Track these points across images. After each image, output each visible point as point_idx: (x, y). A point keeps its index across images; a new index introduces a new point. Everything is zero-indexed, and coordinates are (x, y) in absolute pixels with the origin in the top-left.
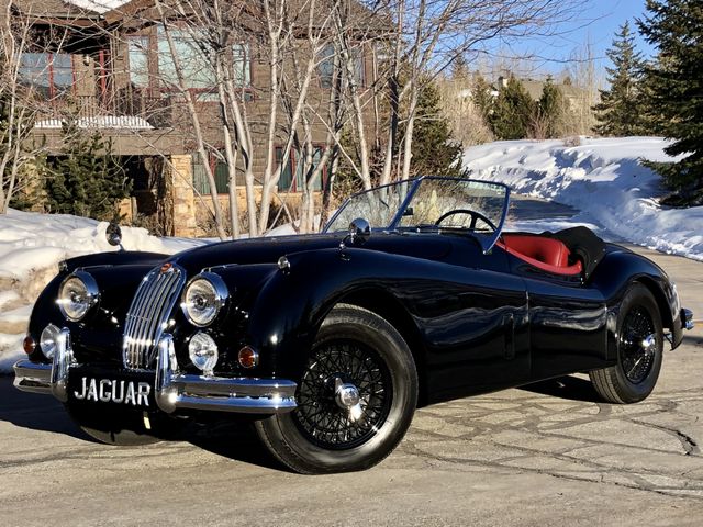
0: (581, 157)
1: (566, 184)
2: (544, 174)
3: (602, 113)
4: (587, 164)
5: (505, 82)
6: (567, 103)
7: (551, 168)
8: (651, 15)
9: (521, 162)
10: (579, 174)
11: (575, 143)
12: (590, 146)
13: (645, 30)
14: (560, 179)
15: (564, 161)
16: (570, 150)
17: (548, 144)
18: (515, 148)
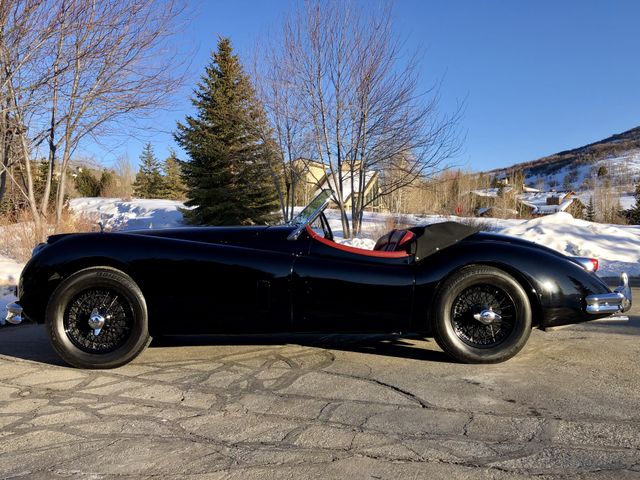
0: (133, 207)
1: (126, 221)
2: (112, 216)
3: (137, 187)
4: (136, 211)
5: (80, 170)
6: (115, 183)
7: (116, 213)
8: (181, 132)
9: (98, 208)
10: (133, 216)
11: (127, 200)
12: (136, 202)
13: (178, 139)
14: (122, 218)
15: (123, 209)
16: (126, 204)
17: (112, 200)
18: (94, 201)
